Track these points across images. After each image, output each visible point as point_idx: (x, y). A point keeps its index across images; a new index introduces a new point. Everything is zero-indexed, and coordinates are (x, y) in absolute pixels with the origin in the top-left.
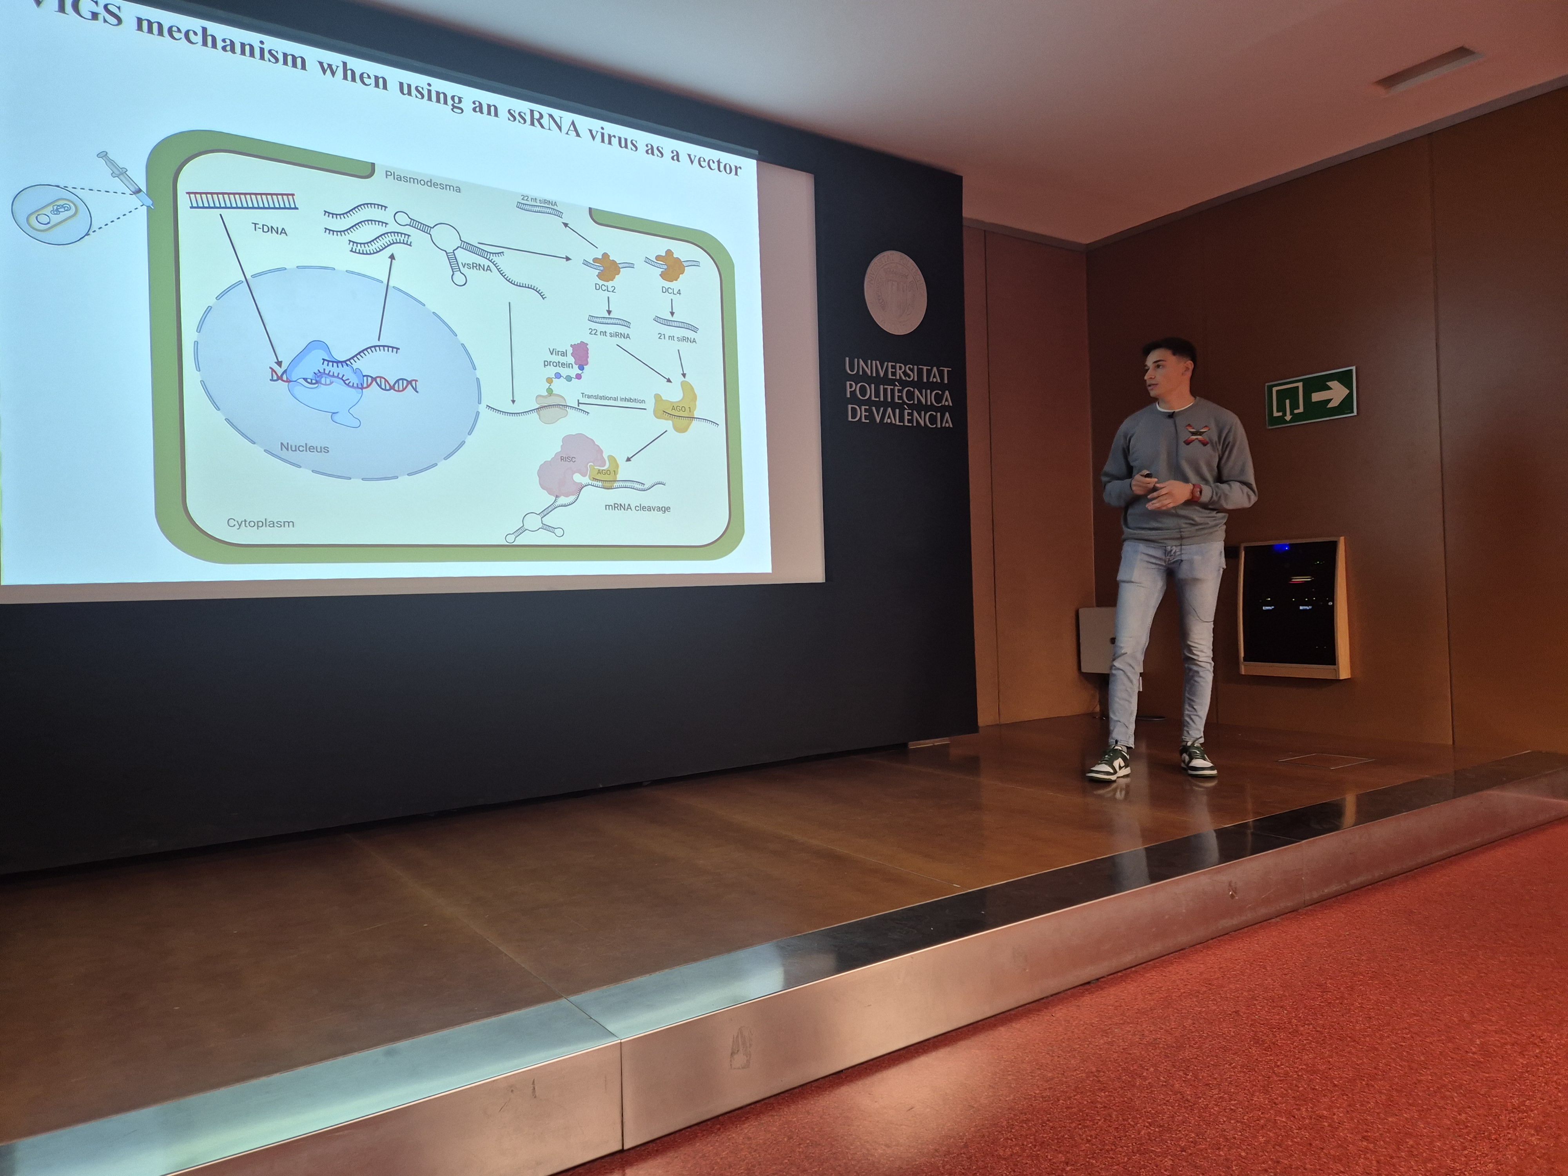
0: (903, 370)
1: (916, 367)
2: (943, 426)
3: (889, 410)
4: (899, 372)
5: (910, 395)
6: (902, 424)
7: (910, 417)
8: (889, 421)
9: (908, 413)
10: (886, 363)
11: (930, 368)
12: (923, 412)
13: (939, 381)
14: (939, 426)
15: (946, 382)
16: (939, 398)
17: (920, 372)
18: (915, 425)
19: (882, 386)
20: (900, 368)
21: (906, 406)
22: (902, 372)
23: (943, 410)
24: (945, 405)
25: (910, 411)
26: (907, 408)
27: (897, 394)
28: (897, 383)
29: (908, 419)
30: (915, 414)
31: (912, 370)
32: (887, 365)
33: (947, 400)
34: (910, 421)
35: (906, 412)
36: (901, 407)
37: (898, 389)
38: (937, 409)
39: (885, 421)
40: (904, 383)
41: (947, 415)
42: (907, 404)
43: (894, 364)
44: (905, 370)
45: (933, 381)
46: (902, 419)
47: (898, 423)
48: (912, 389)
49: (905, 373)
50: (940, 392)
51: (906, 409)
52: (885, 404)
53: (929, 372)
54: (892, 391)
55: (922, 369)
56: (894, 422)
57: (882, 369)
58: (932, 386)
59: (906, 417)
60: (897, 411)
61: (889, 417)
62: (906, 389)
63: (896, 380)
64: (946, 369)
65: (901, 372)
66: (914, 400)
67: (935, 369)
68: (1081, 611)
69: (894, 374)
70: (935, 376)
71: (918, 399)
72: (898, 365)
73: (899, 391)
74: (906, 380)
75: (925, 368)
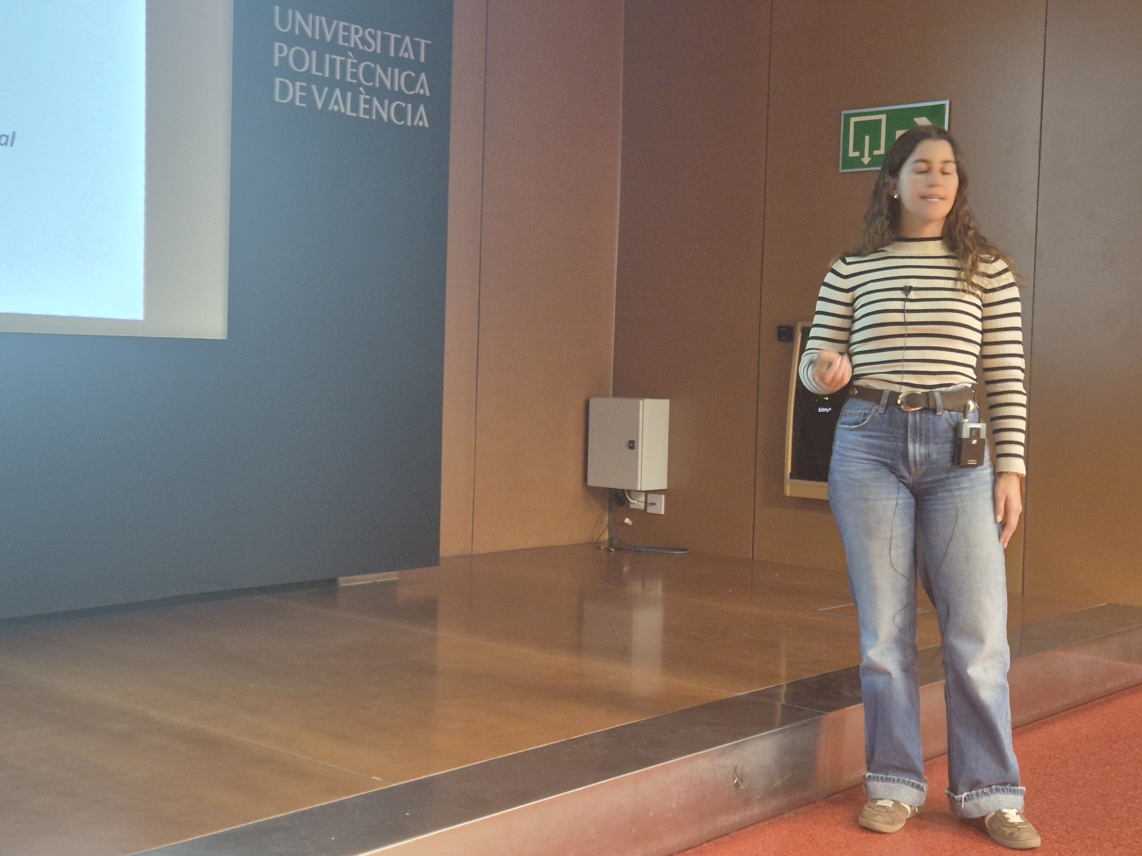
0: (360, 35)
1: (379, 33)
2: (415, 124)
3: (337, 92)
4: (354, 38)
5: (369, 74)
6: (355, 115)
7: (367, 106)
8: (336, 108)
9: (365, 99)
10: (335, 22)
11: (399, 36)
12: (387, 101)
13: (412, 57)
14: (409, 124)
15: (422, 59)
16: (411, 83)
17: (385, 40)
18: (374, 117)
19: (327, 57)
20: (357, 32)
21: (361, 89)
22: (360, 38)
23: (416, 100)
24: (418, 93)
25: (368, 97)
26: (364, 92)
27: (349, 70)
28: (350, 53)
29: (364, 108)
30: (376, 102)
31: (374, 37)
32: (337, 26)
33: (422, 87)
34: (367, 111)
35: (362, 97)
36: (355, 89)
37: (352, 63)
38: (406, 99)
39: (330, 108)
40: (361, 56)
41: (422, 109)
42: (365, 87)
43: (347, 24)
44: (363, 36)
45: (403, 57)
46: (355, 108)
47: (349, 113)
48: (372, 65)
49: (363, 40)
50: (413, 74)
51: (362, 94)
52: (332, 83)
53: (399, 43)
54: (343, 64)
55: (389, 36)
56: (343, 111)
57: (329, 29)
58: (401, 64)
59: (362, 106)
60: (349, 95)
61: (336, 103)
62: (363, 65)
63: (350, 49)
64: (423, 42)
65: (357, 37)
66: (374, 83)
67: (407, 39)
68: (592, 401)
69: (346, 39)
70: (406, 50)
71: (381, 81)
72: (353, 27)
73: (354, 66)
74: (364, 51)
75: (393, 36)
